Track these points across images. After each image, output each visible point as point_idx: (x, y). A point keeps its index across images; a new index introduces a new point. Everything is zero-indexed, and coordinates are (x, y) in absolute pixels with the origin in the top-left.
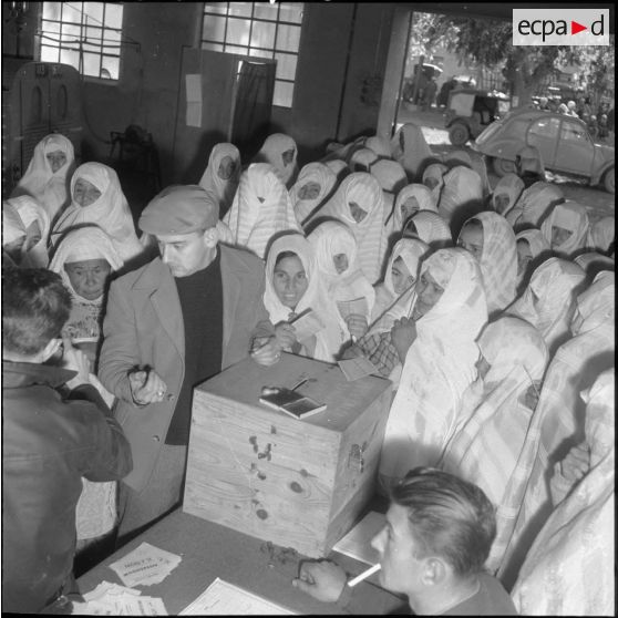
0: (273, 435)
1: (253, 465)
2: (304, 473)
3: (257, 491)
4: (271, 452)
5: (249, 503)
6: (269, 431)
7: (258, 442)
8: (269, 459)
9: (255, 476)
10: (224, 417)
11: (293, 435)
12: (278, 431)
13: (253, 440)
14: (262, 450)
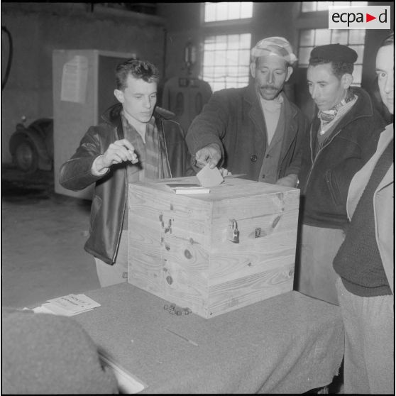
0: (172, 212)
1: (162, 239)
2: (192, 241)
3: (166, 260)
4: (172, 227)
5: (162, 271)
6: (169, 209)
7: (164, 218)
8: (171, 232)
9: (164, 247)
10: (145, 202)
11: (183, 209)
12: (174, 207)
13: (161, 218)
14: (166, 226)
